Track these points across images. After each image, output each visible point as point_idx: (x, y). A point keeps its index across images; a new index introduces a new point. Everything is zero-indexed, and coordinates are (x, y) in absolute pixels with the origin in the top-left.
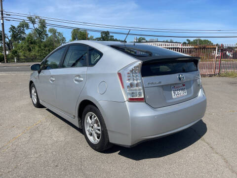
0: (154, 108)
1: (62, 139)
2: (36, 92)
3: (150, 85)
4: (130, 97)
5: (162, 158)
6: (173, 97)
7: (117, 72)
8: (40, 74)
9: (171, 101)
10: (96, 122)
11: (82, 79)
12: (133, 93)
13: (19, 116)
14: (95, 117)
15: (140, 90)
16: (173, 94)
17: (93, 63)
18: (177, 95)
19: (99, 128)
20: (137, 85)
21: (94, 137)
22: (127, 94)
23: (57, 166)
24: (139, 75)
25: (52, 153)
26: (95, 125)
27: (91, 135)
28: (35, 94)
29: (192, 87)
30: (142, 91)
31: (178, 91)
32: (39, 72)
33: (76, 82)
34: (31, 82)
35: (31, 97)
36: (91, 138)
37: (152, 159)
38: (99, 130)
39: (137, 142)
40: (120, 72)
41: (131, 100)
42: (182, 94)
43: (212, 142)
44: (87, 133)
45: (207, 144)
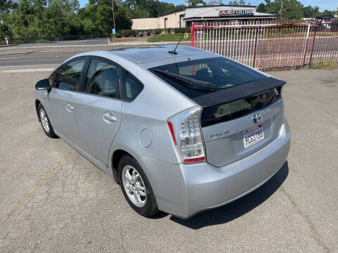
0: (218, 167)
1: (92, 195)
2: (46, 116)
3: (214, 138)
4: (185, 157)
5: (228, 225)
6: (245, 146)
7: (165, 119)
8: (51, 94)
9: (242, 153)
10: (138, 179)
11: (115, 119)
14: (136, 174)
15: (199, 146)
16: (245, 142)
17: (129, 96)
18: (250, 142)
19: (144, 188)
20: (195, 140)
21: (136, 198)
22: (181, 154)
23: (90, 242)
26: (138, 183)
27: (132, 193)
28: (46, 119)
29: (272, 127)
30: (202, 148)
31: (253, 137)
32: (49, 91)
33: (107, 121)
34: (38, 102)
35: (40, 121)
36: (132, 198)
38: (143, 191)
40: (169, 120)
41: (187, 162)
42: (258, 139)
43: (294, 194)
44: (127, 191)
45: (287, 198)
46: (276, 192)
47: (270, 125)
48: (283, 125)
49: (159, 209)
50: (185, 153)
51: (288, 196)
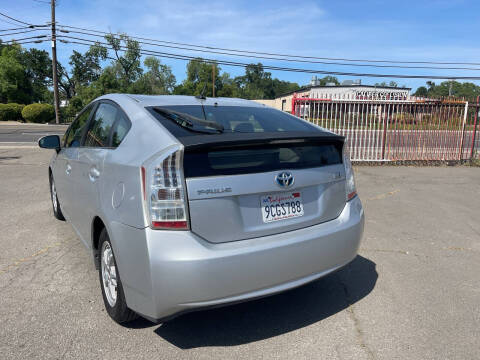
2: (55, 189)
3: (204, 196)
4: (154, 219)
5: (237, 349)
6: (264, 219)
7: (139, 164)
8: (59, 155)
9: (258, 228)
11: (98, 173)
16: (265, 214)
19: (115, 276)
21: (111, 292)
26: (113, 269)
27: (107, 285)
29: (320, 200)
30: (183, 207)
31: (279, 208)
32: (58, 152)
33: (92, 179)
36: (107, 292)
38: (115, 279)
39: (170, 313)
40: (144, 166)
41: (157, 225)
42: (288, 213)
49: (129, 306)
50: (156, 212)
51: (356, 320)
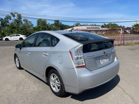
0: (91, 71)
1: (36, 89)
2: (18, 60)
3: (88, 58)
4: (77, 65)
5: (96, 99)
7: (68, 50)
8: (22, 50)
9: (100, 66)
10: (57, 79)
11: (48, 54)
12: (78, 63)
13: (9, 75)
14: (56, 76)
15: (82, 61)
16: (101, 62)
17: (54, 44)
18: (103, 62)
19: (59, 83)
20: (81, 58)
21: (56, 88)
22: (75, 64)
24: (82, 52)
25: (31, 99)
26: (57, 81)
27: (54, 87)
28: (18, 61)
30: (84, 61)
31: (104, 60)
32: (20, 49)
33: (44, 56)
34: (15, 55)
35: (15, 63)
36: (54, 89)
37: (90, 100)
38: (59, 84)
39: (82, 91)
40: (70, 51)
41: (78, 67)
42: (106, 61)
43: (123, 87)
44: (52, 86)
45: (121, 89)
46: (116, 87)
47: (110, 56)
48: (116, 57)
49: (66, 91)
50: (77, 63)
